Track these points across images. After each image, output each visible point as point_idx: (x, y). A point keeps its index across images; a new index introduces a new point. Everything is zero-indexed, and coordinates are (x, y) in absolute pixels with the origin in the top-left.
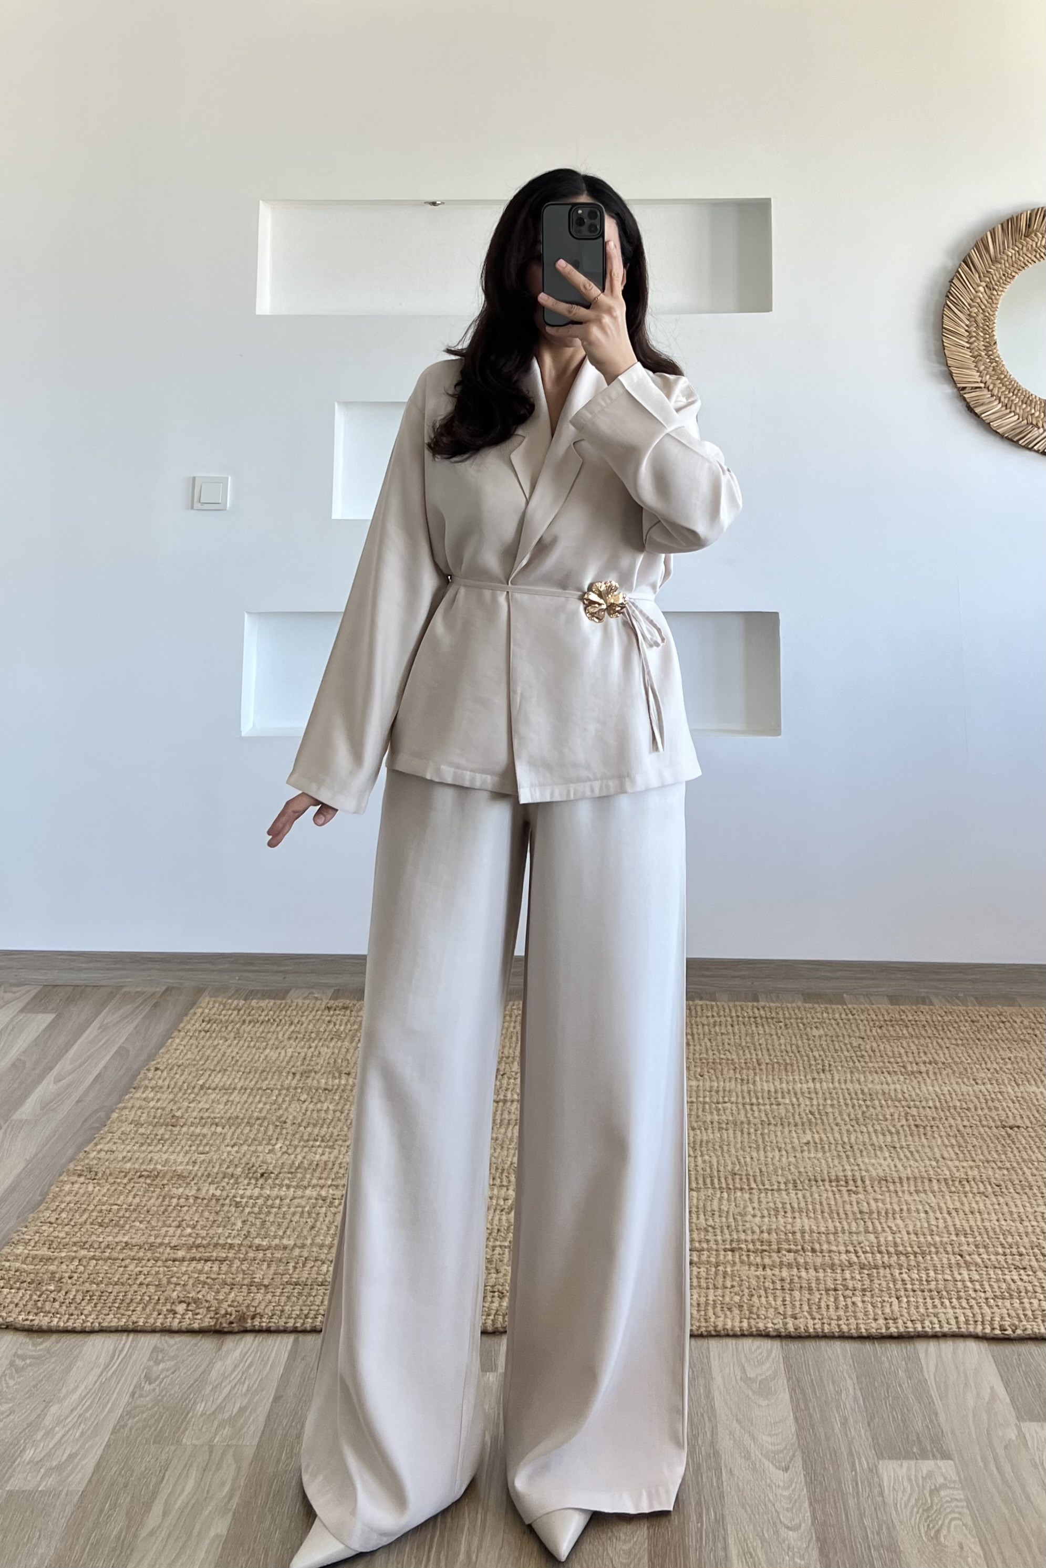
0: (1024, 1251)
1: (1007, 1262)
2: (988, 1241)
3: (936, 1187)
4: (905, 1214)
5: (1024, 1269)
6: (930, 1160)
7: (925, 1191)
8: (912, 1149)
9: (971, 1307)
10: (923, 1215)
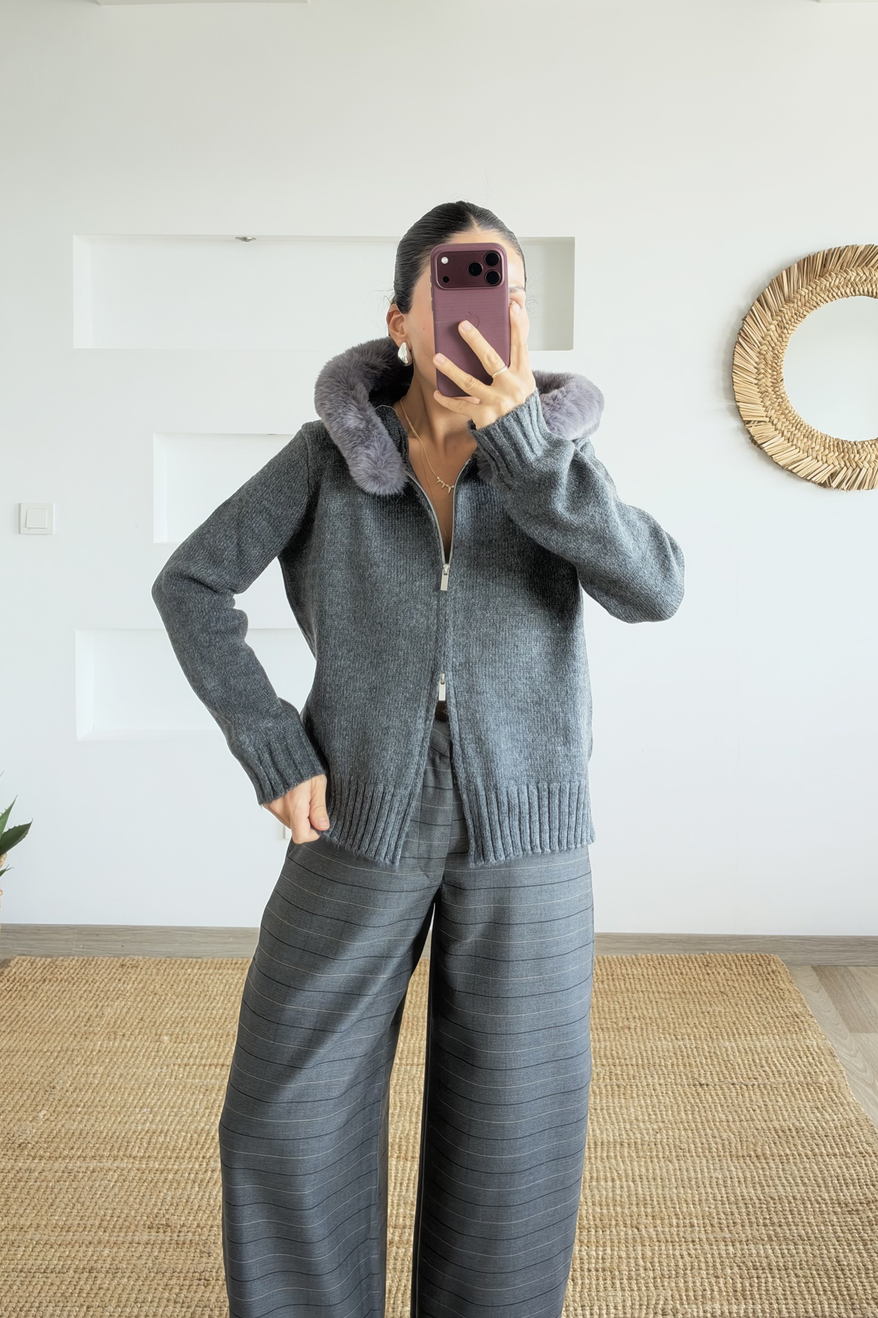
0: (696, 1221)
1: (678, 1235)
2: (664, 1210)
3: (626, 1150)
4: (594, 1183)
5: (693, 1241)
6: (624, 1122)
7: (616, 1156)
8: (611, 1111)
9: (639, 1289)
10: (610, 1184)
